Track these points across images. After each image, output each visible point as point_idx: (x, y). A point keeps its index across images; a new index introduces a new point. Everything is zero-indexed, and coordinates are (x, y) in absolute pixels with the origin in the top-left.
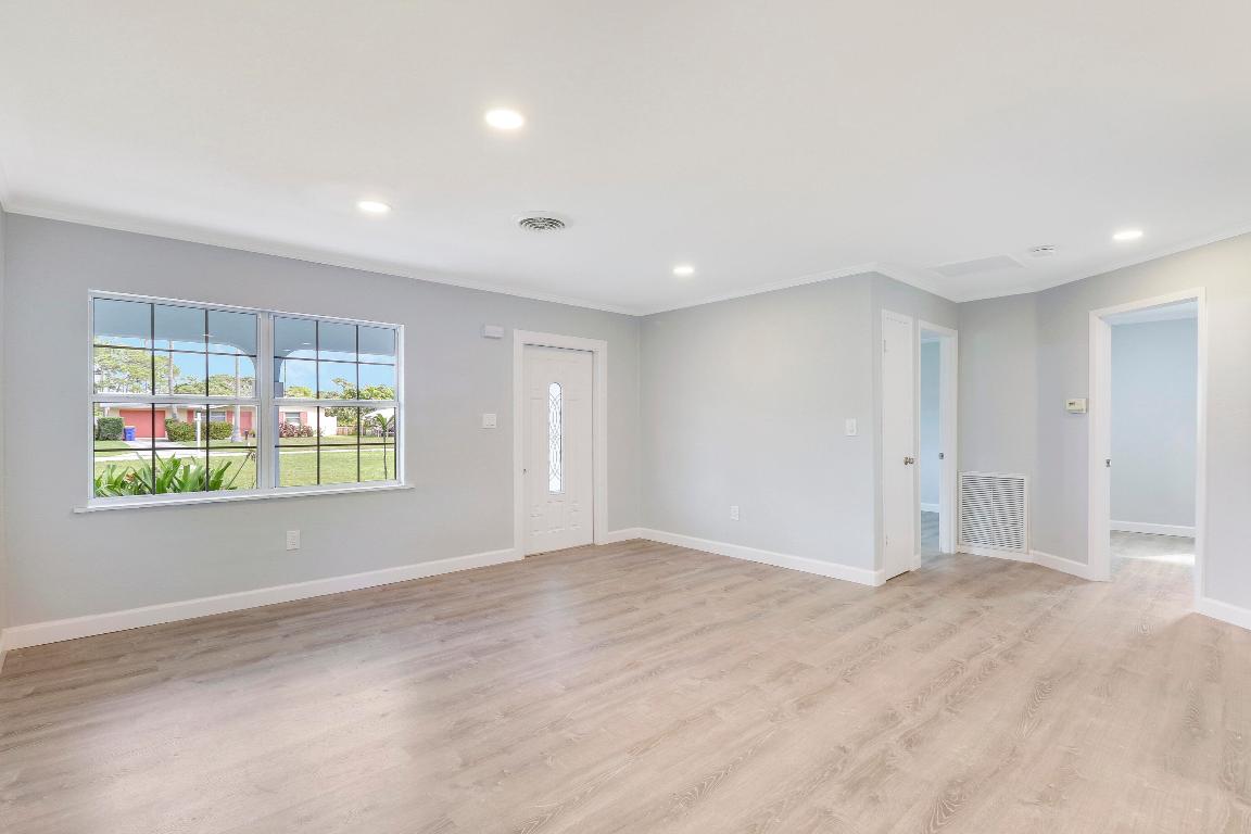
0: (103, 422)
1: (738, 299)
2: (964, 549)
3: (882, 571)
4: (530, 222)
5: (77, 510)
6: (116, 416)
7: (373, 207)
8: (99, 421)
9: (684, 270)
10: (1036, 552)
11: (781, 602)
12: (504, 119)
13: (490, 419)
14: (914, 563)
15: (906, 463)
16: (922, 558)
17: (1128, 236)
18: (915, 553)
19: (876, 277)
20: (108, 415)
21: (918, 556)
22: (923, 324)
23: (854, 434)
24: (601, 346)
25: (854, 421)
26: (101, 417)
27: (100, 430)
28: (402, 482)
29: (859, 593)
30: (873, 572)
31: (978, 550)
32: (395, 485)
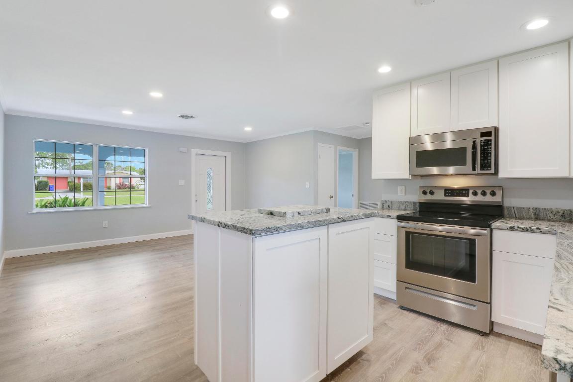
0: (39, 182)
1: (281, 137)
4: (181, 116)
5: (29, 213)
6: (45, 179)
7: (128, 112)
8: (38, 182)
9: (248, 129)
12: (156, 95)
13: (182, 182)
19: (316, 132)
20: (41, 179)
22: (339, 148)
24: (229, 155)
26: (39, 180)
27: (38, 186)
28: (147, 205)
32: (145, 205)
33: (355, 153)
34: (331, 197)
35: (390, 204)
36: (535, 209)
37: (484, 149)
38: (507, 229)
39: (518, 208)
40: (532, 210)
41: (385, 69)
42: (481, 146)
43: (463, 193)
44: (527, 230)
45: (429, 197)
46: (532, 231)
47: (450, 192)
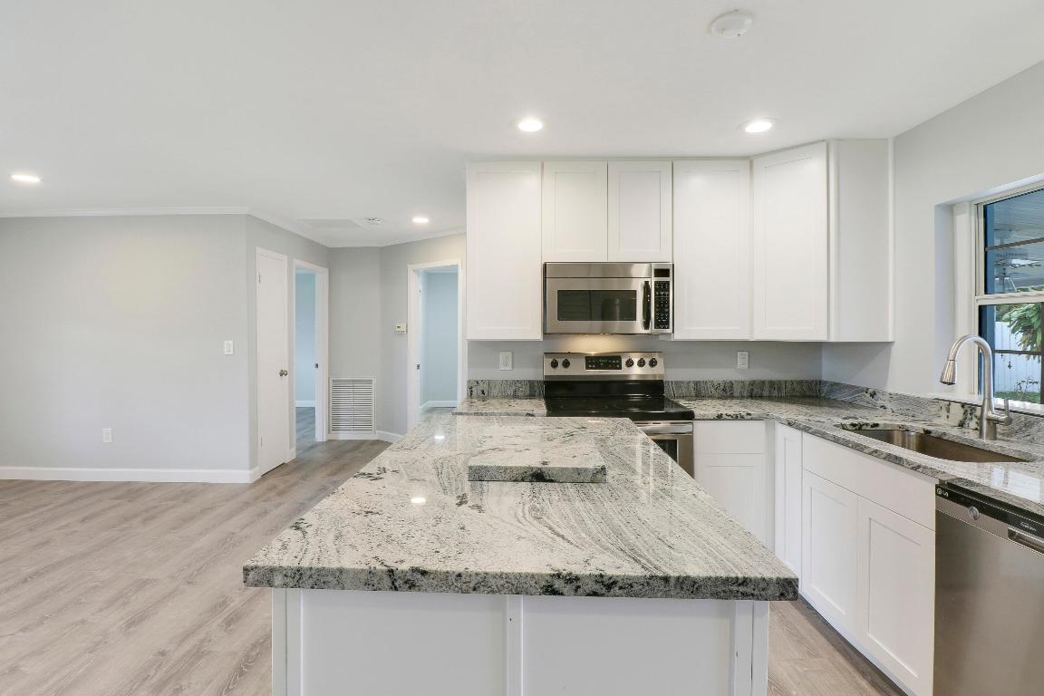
2: (333, 436)
3: (257, 468)
10: (381, 432)
11: (145, 521)
14: (289, 455)
15: (281, 375)
16: (297, 450)
17: (421, 220)
18: (290, 448)
21: (294, 449)
22: (297, 262)
23: (231, 353)
25: (231, 342)
29: (233, 492)
30: (248, 472)
31: (343, 436)
33: (322, 276)
34: (282, 373)
35: (485, 387)
36: (697, 383)
37: (660, 295)
38: (714, 419)
39: (677, 383)
40: (692, 385)
41: (531, 125)
42: (656, 289)
43: (612, 364)
44: (736, 418)
45: (560, 371)
46: (742, 418)
47: (593, 361)
